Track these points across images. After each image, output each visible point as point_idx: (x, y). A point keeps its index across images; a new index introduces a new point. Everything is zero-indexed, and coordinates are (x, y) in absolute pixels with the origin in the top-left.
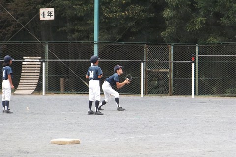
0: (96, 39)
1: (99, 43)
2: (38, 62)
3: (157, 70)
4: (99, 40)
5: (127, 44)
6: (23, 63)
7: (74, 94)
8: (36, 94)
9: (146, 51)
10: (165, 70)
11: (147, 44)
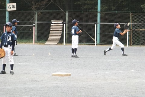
0: (99, 9)
1: (101, 12)
2: (61, 24)
3: (138, 30)
4: (101, 10)
5: (119, 13)
6: (52, 24)
7: (85, 44)
8: (59, 45)
9: (131, 17)
10: (143, 29)
11: (132, 13)
